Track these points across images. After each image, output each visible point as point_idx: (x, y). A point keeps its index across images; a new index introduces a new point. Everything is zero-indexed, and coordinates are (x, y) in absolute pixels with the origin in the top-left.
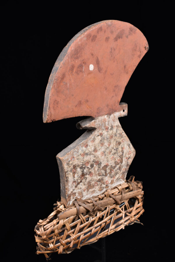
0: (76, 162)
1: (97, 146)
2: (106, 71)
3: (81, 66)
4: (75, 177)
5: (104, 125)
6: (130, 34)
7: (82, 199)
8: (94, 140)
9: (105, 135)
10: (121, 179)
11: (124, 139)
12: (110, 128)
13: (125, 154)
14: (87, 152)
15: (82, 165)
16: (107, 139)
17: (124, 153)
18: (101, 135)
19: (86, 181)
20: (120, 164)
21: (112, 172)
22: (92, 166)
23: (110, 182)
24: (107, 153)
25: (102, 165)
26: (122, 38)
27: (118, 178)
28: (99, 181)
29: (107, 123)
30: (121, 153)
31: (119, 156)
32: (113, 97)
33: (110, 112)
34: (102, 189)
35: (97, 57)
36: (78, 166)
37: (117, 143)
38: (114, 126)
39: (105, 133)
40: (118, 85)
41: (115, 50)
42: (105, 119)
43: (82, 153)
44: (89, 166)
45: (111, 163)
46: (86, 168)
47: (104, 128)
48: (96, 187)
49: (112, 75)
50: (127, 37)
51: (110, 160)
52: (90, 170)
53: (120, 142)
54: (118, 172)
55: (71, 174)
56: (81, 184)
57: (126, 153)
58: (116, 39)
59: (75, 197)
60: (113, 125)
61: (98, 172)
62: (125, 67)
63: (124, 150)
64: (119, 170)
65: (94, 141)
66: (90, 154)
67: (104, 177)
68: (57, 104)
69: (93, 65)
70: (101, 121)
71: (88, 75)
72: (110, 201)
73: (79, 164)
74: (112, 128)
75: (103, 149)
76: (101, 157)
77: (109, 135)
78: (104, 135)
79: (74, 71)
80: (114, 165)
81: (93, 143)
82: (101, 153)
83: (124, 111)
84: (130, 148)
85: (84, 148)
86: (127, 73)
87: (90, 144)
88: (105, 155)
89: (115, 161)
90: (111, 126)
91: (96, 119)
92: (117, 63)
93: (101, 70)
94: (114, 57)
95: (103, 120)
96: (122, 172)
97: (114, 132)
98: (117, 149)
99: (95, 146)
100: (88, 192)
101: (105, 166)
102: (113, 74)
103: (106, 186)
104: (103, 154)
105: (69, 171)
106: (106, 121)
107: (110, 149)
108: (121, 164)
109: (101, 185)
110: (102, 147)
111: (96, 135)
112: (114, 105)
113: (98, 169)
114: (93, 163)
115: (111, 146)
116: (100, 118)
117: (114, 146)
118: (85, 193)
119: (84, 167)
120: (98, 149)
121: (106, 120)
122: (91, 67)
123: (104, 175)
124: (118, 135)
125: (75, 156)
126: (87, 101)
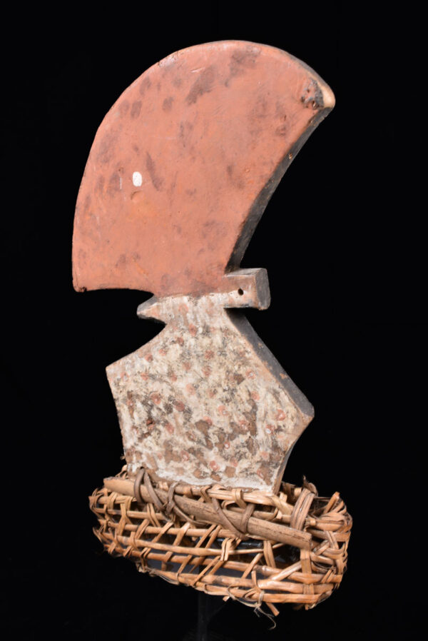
0: (132, 387)
1: (175, 367)
2: (173, 186)
3: (115, 178)
4: (133, 418)
5: (183, 320)
6: (235, 73)
7: (156, 472)
8: (164, 350)
9: (190, 346)
10: (255, 476)
11: (252, 371)
12: (201, 330)
13: (263, 412)
14: (152, 371)
15: (147, 398)
16: (198, 356)
17: (259, 408)
18: (180, 341)
19: (159, 437)
20: (249, 434)
21: (227, 446)
22: (169, 409)
23: (223, 468)
24: (205, 392)
25: (193, 416)
26: (209, 92)
27: (246, 470)
28: (193, 453)
29: (189, 316)
30: (249, 408)
31: (244, 413)
32: (202, 251)
33: (198, 289)
34: (202, 475)
35: (148, 154)
36: (138, 396)
37: (231, 375)
38: (214, 329)
39: (190, 340)
40: (213, 222)
41: (191, 127)
42: (184, 305)
43: (143, 371)
44: (161, 406)
45: (220, 421)
46: (155, 408)
47: (184, 327)
48: (186, 462)
49: (191, 194)
50: (226, 84)
51: (215, 413)
52: (166, 418)
53: (241, 375)
54: (245, 453)
55: (126, 407)
56: (149, 438)
57: (266, 413)
58: (192, 98)
59: (141, 461)
60: (208, 324)
61: (184, 430)
62: (230, 170)
63: (256, 401)
64: (246, 450)
65: (166, 352)
66: (161, 380)
67: (203, 447)
68: (84, 257)
69: (141, 173)
70: (173, 308)
71: (132, 198)
72: (210, 514)
73: (139, 393)
74: (207, 331)
75: (191, 379)
76: (189, 396)
77: (202, 347)
78: (188, 344)
79: (105, 189)
80: (228, 430)
81: (165, 357)
82: (187, 386)
83: (241, 292)
84: (278, 401)
85: (145, 362)
86: (241, 186)
87: (157, 356)
88: (199, 396)
89: (232, 421)
90: (204, 327)
91: (161, 302)
92: (204, 163)
93: (161, 183)
94: (192, 148)
95: (178, 308)
96: (257, 458)
97: (214, 344)
98: (232, 392)
99: (169, 365)
100: (169, 466)
101: (201, 422)
102: (195, 190)
103: (213, 473)
104: (192, 389)
105: (120, 399)
106: (187, 312)
107: (210, 385)
108: (252, 437)
109: (198, 464)
110: (187, 372)
111: (167, 339)
112: (208, 274)
113: (185, 423)
114: (171, 403)
115: (211, 377)
116: (170, 301)
117: (220, 379)
118: (161, 463)
119: (149, 402)
120: (177, 373)
121: (187, 308)
122: (137, 179)
123: (203, 444)
124: (231, 356)
125: (129, 373)
126: (138, 257)
